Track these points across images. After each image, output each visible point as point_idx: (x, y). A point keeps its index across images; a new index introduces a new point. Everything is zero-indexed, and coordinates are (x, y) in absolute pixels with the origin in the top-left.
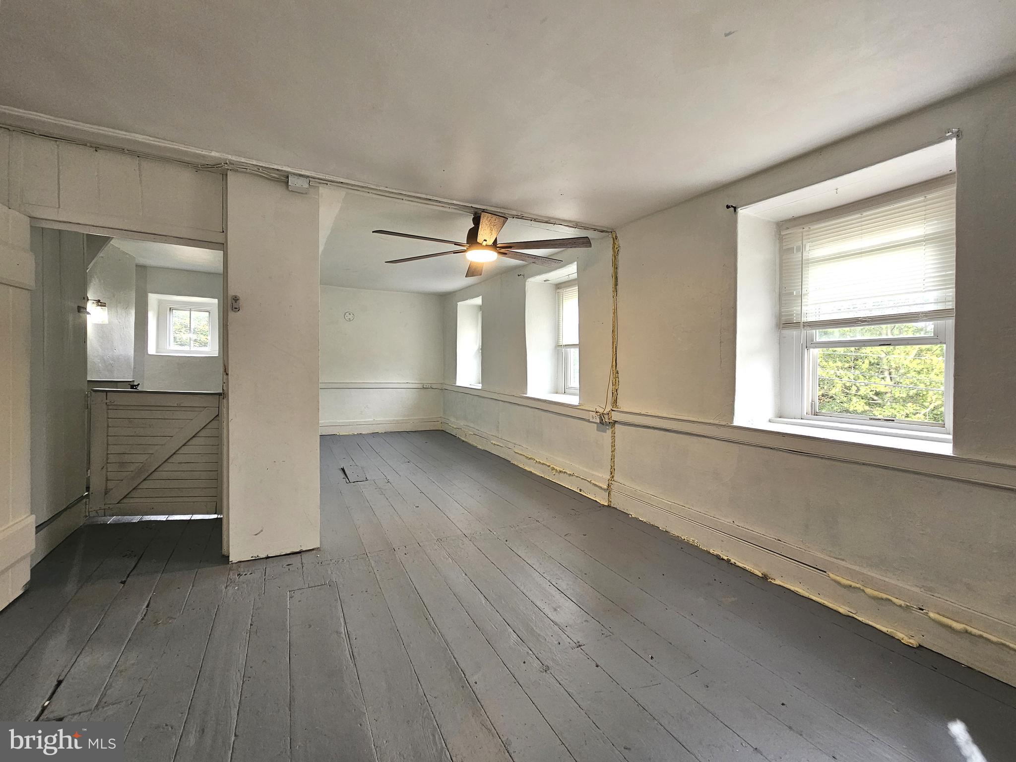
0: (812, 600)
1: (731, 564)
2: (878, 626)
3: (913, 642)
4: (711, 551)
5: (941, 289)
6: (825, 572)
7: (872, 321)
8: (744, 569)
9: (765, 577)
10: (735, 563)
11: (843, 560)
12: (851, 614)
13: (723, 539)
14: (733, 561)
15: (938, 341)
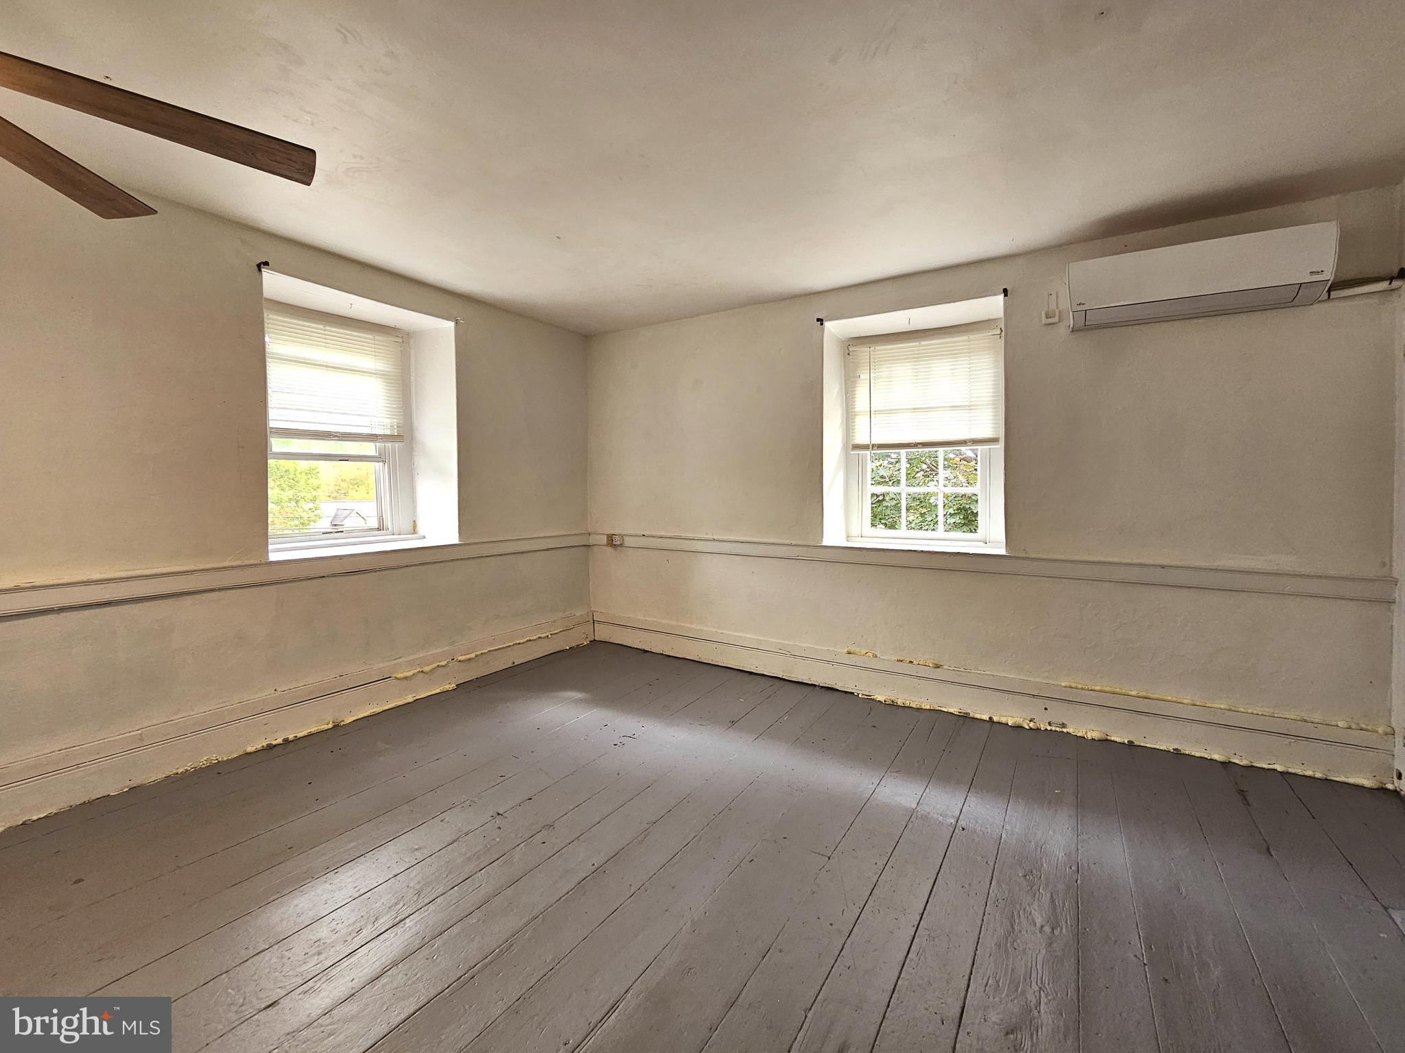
0: (386, 710)
1: (292, 741)
2: (433, 692)
3: (453, 686)
4: (250, 749)
5: (389, 418)
6: (390, 677)
7: (342, 437)
8: (310, 735)
9: (336, 726)
10: (296, 737)
11: (400, 658)
12: (415, 698)
13: (266, 721)
14: (291, 737)
15: (381, 460)
